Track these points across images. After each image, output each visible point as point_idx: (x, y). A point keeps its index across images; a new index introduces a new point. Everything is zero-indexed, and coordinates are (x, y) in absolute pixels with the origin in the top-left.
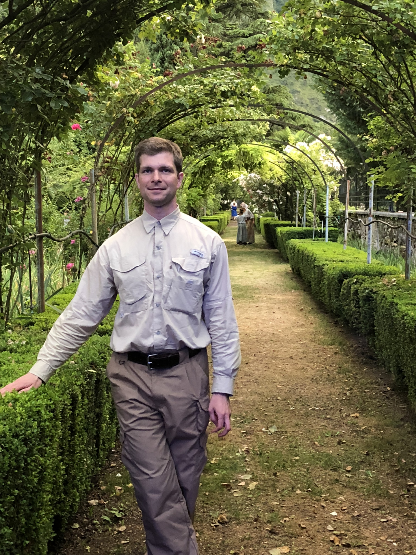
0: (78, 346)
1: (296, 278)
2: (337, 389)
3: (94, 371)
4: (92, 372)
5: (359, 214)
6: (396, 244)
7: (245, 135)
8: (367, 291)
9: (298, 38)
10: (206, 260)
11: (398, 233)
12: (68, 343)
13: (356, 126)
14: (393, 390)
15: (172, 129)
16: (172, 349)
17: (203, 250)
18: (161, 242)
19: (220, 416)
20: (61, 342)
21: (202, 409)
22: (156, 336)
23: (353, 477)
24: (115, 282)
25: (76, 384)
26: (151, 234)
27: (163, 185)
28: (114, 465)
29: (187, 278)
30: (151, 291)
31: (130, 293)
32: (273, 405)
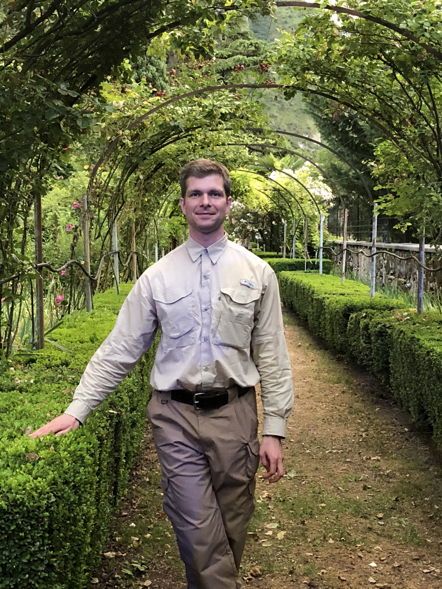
0: (116, 384)
1: (287, 312)
2: (352, 430)
3: (115, 412)
4: (113, 413)
5: (351, 245)
6: (392, 277)
7: (235, 161)
8: (380, 326)
9: (309, 57)
10: (257, 291)
11: (395, 265)
12: (105, 380)
13: (349, 152)
14: (411, 431)
15: (162, 154)
16: (221, 387)
17: (254, 280)
18: (208, 271)
19: (272, 461)
20: (99, 380)
21: (253, 453)
22: (204, 373)
23: (386, 524)
24: (158, 315)
25: (100, 426)
26: (197, 263)
27: (212, 209)
28: (126, 514)
29: (237, 310)
30: (199, 324)
31: (175, 326)
32: (287, 448)
